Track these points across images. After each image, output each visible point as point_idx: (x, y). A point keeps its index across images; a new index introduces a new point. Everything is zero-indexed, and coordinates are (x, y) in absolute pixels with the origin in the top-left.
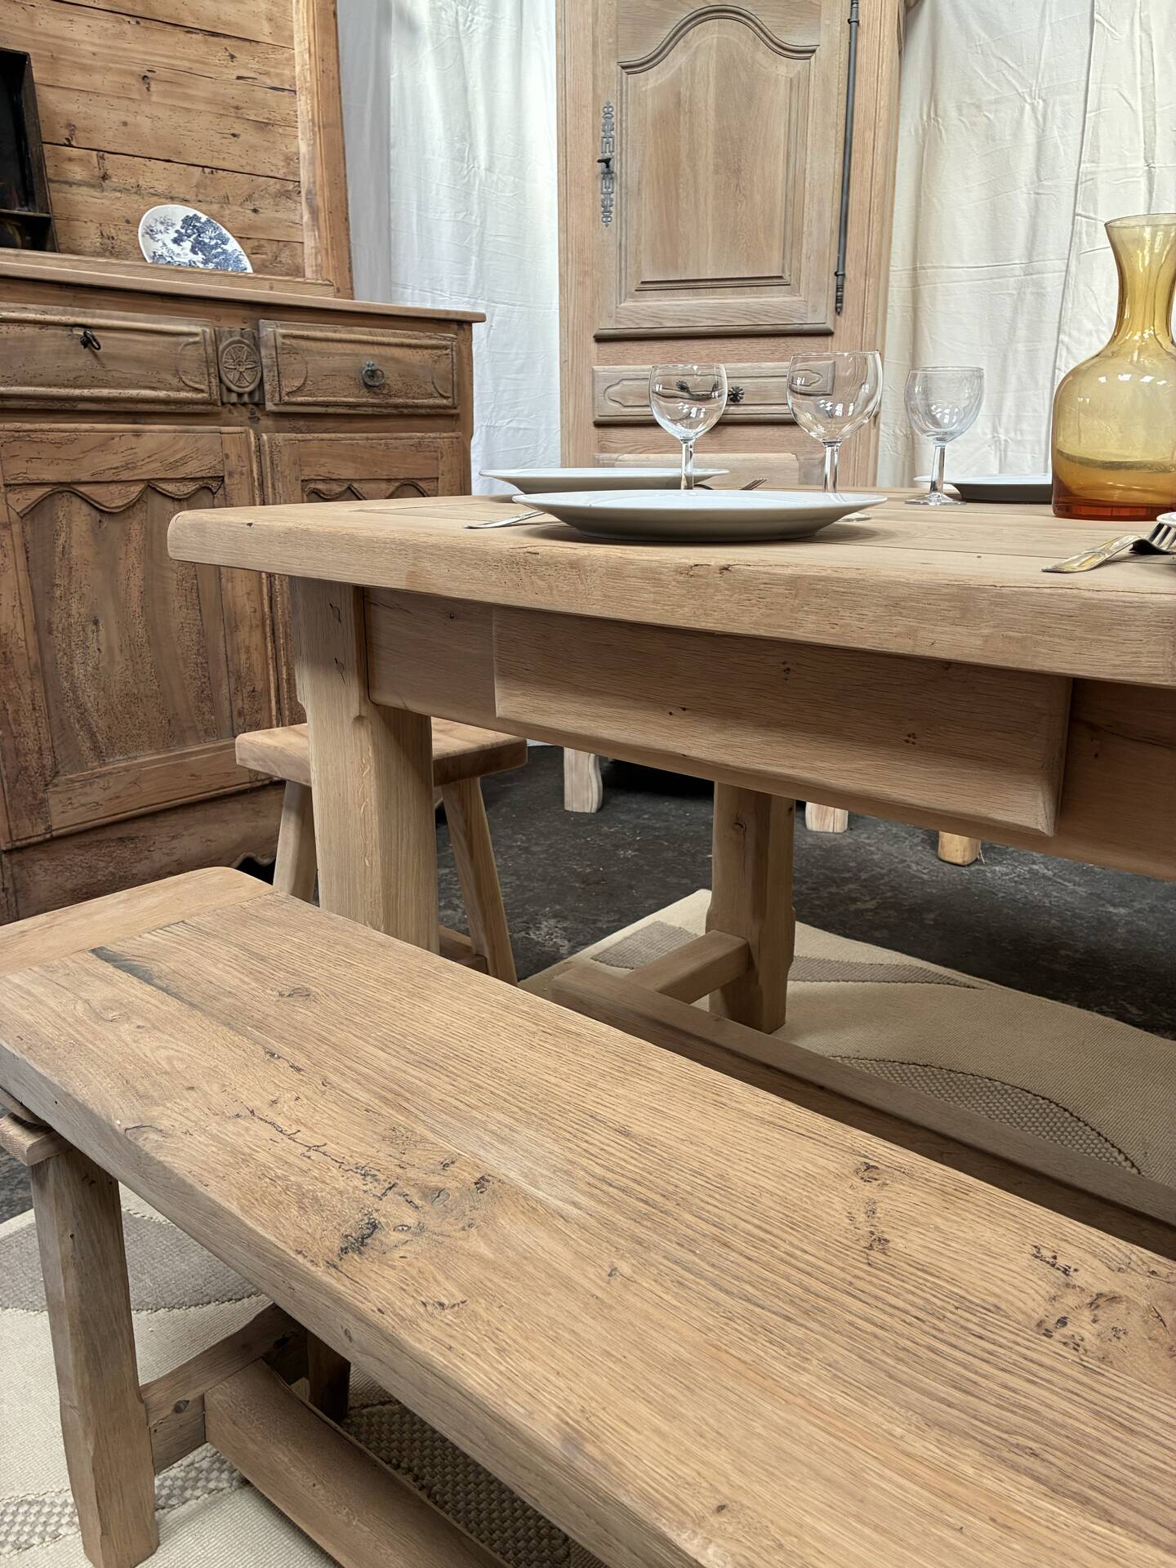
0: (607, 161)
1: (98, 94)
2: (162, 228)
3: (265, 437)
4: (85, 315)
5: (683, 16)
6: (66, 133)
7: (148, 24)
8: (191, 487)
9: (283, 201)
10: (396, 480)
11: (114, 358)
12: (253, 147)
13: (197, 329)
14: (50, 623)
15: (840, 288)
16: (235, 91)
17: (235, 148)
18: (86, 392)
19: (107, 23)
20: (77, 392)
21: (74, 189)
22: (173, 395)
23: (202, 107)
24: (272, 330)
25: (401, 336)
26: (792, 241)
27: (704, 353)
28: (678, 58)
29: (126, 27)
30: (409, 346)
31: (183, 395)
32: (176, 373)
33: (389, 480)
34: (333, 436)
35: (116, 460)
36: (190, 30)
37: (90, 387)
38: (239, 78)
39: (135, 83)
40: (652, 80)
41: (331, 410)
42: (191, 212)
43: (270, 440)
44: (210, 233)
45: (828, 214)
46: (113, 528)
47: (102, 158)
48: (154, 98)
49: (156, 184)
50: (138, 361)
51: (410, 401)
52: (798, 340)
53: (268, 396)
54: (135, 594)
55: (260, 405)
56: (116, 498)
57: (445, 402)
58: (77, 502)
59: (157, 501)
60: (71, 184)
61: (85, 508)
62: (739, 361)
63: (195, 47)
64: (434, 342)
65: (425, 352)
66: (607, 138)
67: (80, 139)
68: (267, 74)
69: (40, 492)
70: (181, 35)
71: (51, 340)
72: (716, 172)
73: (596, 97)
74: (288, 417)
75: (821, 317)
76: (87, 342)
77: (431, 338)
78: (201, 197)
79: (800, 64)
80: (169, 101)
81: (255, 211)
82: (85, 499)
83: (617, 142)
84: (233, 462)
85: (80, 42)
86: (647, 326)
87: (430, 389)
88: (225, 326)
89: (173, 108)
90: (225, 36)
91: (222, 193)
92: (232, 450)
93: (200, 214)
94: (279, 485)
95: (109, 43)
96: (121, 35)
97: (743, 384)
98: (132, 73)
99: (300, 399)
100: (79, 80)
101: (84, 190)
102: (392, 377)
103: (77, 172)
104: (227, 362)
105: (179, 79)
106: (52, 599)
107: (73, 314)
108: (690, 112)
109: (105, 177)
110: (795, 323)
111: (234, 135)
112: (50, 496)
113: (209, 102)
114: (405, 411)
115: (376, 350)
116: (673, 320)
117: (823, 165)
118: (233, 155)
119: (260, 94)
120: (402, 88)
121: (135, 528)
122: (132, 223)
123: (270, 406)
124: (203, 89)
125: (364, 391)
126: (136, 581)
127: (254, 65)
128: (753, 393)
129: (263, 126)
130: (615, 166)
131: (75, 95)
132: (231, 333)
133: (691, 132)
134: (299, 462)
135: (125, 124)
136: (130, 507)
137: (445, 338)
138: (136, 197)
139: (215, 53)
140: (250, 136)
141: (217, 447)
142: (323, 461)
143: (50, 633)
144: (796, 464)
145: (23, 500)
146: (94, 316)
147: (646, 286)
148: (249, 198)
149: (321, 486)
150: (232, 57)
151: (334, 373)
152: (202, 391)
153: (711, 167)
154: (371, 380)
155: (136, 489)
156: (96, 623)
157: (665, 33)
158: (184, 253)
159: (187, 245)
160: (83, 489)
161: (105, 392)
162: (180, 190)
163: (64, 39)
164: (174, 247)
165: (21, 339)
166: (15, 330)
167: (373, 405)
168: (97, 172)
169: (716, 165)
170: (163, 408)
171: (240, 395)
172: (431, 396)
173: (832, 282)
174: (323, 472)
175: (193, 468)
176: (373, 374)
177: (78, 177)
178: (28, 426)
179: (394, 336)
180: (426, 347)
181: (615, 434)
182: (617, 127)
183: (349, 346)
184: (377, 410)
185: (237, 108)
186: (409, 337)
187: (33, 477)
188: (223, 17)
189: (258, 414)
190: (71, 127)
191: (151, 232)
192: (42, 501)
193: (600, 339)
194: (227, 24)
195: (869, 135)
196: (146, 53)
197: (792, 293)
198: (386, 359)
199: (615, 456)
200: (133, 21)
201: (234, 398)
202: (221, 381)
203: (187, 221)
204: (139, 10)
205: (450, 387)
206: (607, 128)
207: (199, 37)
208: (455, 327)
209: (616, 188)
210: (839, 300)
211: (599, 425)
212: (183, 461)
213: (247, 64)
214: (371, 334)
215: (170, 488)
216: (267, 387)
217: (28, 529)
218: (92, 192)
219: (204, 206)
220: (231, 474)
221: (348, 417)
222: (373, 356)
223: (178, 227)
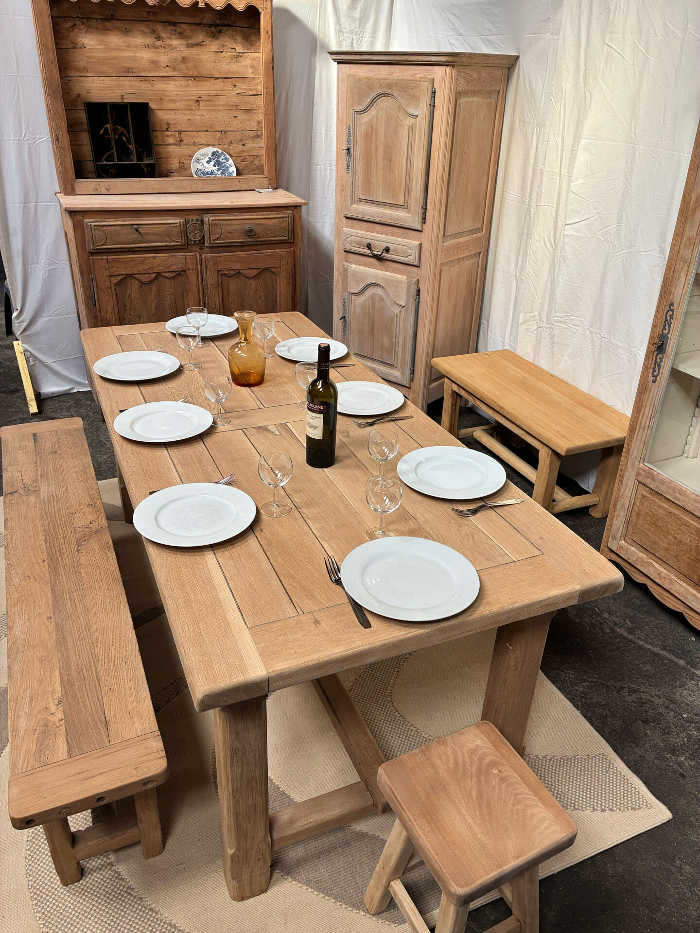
0: (348, 149)
1: (178, 110)
2: (203, 157)
3: (203, 256)
4: (138, 220)
5: (374, 95)
6: (166, 126)
7: (199, 79)
8: (174, 274)
9: (256, 139)
10: (260, 268)
11: (147, 234)
12: (244, 120)
13: (177, 221)
14: (124, 317)
15: (425, 213)
16: (236, 100)
17: (235, 122)
18: (137, 245)
19: (183, 82)
20: (134, 246)
21: (169, 147)
22: (168, 244)
23: (221, 108)
24: (207, 218)
25: (265, 215)
26: (408, 192)
27: (380, 229)
28: (373, 111)
29: (190, 82)
30: (268, 218)
31: (172, 244)
32: (169, 237)
33: (257, 269)
34: (232, 254)
35: (147, 267)
36: (217, 78)
37: (138, 244)
38: (237, 94)
39: (194, 104)
40: (365, 118)
41: (232, 244)
42: (215, 149)
43: (205, 257)
44: (222, 157)
45: (419, 184)
46: (146, 288)
47: (180, 134)
48: (201, 108)
49: (201, 140)
50: (155, 234)
51: (267, 239)
52: (411, 231)
53: (206, 241)
54: (153, 308)
55: (204, 243)
56: (146, 278)
57: (285, 238)
58: (134, 280)
59: (162, 278)
60: (168, 145)
61: (137, 282)
62: (391, 236)
63: (219, 84)
64: (280, 216)
65: (276, 220)
66: (349, 140)
67: (172, 128)
68: (250, 90)
69: (121, 277)
70: (212, 81)
71: (125, 230)
72: (383, 160)
73: (346, 122)
74: (215, 248)
75: (417, 225)
76: (137, 230)
77: (279, 214)
78: (220, 143)
79: (413, 120)
80: (207, 108)
81: (243, 145)
82: (136, 279)
83: (352, 141)
84: (190, 266)
85: (171, 91)
86: (359, 216)
87: (278, 233)
88: (190, 217)
89: (209, 111)
90: (232, 78)
91: (230, 140)
92: (189, 261)
93: (219, 150)
94: (208, 272)
95: (183, 89)
96: (188, 86)
97: (390, 246)
98: (192, 100)
99: (218, 242)
100: (171, 106)
101: (173, 147)
102: (258, 230)
103: (171, 140)
104: (190, 231)
105: (211, 98)
106: (125, 310)
107: (133, 221)
108: (376, 134)
109: (181, 141)
110: (407, 225)
111: (235, 117)
112: (125, 278)
113: (223, 105)
114: (266, 242)
115: (253, 221)
116: (367, 216)
117: (419, 163)
118: (235, 124)
119: (247, 98)
120: (321, 79)
121: (154, 287)
122: (191, 156)
123: (206, 245)
124: (222, 101)
125: (247, 237)
126: (154, 305)
127: (244, 87)
128: (393, 251)
129: (247, 111)
130: (352, 151)
131: (169, 112)
132: (192, 220)
133: (376, 142)
134: (216, 264)
135: (189, 120)
136: (152, 281)
137: (286, 213)
138: (193, 147)
139: (228, 85)
140: (242, 116)
141: (184, 260)
142: (226, 263)
143: (124, 320)
144: (406, 282)
145: (115, 280)
146: (141, 220)
147: (360, 200)
148: (241, 140)
149: (226, 272)
150: (235, 86)
151: (233, 231)
152: (179, 242)
153: (382, 158)
154: (250, 233)
155: (155, 275)
156: (140, 317)
157: (368, 100)
158: (210, 167)
159: (212, 163)
160: (135, 276)
161: (143, 245)
162: (211, 142)
163: (165, 91)
164: (207, 165)
165: (115, 231)
166: (114, 228)
167: (250, 242)
168: (178, 139)
169: (384, 157)
170: (165, 248)
171: (195, 241)
172: (278, 236)
173: (421, 211)
174: (227, 267)
175: (174, 268)
176: (250, 231)
177: (171, 142)
178: (118, 257)
179: (262, 215)
180: (276, 218)
181: (351, 256)
182: (352, 135)
183: (241, 221)
184: (252, 243)
185: (237, 106)
186: (269, 215)
187: (118, 273)
188: (231, 70)
189: (203, 247)
190: (168, 124)
191: (198, 161)
192: (122, 280)
193: (347, 218)
194: (233, 72)
195: (437, 153)
196: (198, 91)
197: (408, 212)
198: (257, 224)
199: (349, 264)
200: (193, 79)
201: (193, 242)
202: (187, 237)
203: (214, 154)
204: (195, 74)
205: (287, 232)
206: (349, 135)
207: (221, 80)
208: (293, 208)
209: (352, 160)
210: (424, 218)
211: (345, 251)
212: (171, 266)
213: (242, 87)
214: (251, 215)
215: (166, 275)
216: (205, 238)
217: (118, 289)
218: (176, 147)
219: (221, 146)
220: (189, 269)
221: (241, 246)
222: (250, 224)
223: (210, 156)
